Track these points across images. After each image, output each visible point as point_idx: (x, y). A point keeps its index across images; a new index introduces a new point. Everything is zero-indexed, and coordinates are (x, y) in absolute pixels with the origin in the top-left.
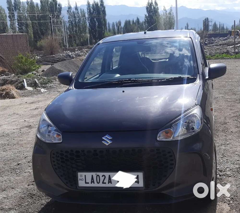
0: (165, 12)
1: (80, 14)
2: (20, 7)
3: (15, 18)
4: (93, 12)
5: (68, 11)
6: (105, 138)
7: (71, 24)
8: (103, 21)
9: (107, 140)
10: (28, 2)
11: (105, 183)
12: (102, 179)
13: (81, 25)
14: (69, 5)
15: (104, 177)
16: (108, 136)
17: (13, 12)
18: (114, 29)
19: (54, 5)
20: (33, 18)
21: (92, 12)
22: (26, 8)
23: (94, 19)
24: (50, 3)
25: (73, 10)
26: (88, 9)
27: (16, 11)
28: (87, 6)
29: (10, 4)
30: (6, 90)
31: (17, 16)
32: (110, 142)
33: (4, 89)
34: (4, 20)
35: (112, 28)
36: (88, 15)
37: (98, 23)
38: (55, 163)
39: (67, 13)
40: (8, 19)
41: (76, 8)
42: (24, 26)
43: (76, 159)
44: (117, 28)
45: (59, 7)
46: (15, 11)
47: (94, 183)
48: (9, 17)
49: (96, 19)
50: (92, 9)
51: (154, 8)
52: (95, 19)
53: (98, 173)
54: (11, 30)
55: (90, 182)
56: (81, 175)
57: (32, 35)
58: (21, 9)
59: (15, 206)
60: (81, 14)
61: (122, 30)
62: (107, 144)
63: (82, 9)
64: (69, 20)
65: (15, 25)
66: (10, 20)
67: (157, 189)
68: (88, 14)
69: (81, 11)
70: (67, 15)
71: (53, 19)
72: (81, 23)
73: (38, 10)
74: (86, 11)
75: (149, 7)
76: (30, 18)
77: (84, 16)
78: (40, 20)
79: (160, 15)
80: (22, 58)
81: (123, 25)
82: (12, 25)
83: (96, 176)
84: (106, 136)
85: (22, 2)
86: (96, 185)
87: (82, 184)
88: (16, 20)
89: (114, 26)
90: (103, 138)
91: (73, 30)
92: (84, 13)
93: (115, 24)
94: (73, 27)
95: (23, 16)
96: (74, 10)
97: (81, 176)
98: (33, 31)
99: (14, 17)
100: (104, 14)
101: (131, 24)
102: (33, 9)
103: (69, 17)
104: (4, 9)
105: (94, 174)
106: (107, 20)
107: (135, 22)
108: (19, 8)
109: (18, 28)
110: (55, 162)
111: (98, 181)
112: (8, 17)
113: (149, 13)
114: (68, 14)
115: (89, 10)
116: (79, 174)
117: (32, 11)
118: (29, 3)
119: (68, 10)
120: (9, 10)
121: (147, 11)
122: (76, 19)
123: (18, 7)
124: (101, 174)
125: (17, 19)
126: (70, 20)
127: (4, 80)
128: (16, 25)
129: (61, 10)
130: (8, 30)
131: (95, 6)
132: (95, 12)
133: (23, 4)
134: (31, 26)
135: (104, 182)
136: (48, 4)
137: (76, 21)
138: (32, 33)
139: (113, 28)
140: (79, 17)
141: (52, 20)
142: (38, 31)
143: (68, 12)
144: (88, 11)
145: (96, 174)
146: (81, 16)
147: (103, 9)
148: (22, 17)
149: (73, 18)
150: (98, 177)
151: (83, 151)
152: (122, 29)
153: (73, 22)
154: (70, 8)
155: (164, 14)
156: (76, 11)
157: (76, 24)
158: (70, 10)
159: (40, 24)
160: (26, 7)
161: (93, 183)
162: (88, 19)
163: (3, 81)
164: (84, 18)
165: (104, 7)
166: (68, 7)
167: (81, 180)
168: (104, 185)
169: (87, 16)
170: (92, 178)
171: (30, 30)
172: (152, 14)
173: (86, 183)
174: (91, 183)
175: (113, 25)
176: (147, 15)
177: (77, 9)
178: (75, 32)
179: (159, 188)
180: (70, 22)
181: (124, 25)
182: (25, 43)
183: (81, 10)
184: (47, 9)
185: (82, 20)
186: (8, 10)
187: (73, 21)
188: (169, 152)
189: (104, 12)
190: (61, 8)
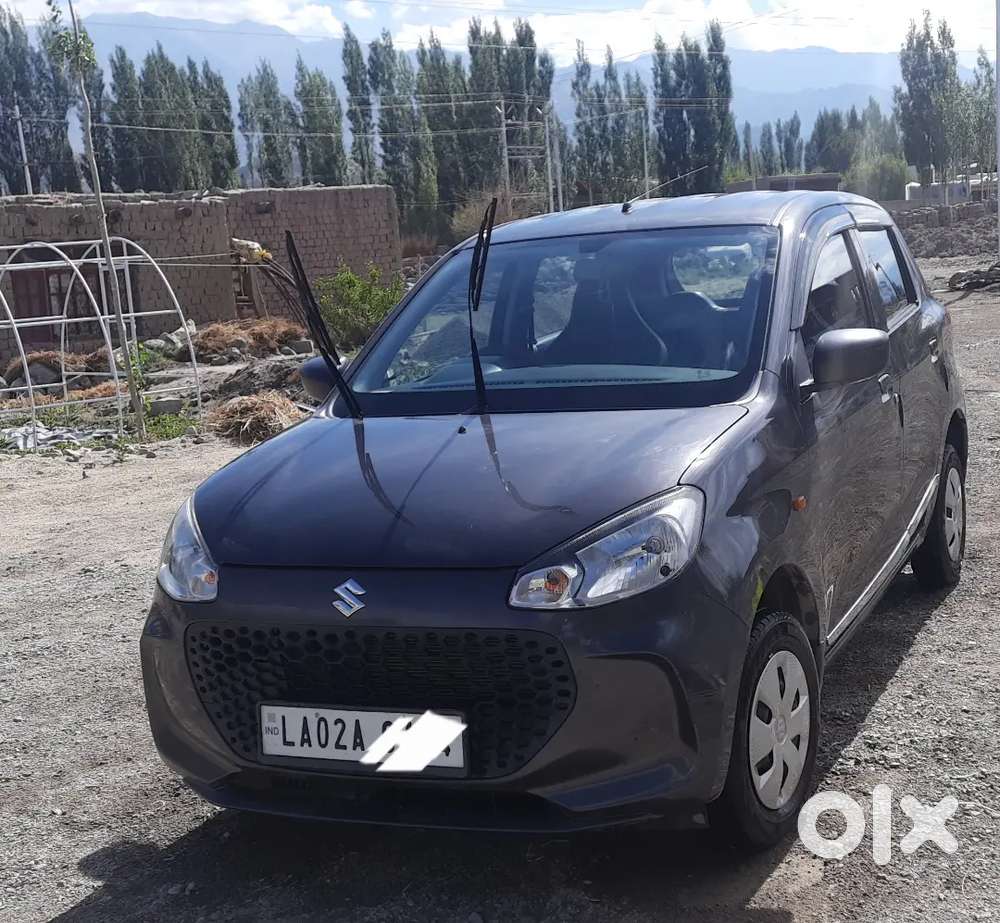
0: (984, 73)
1: (624, 93)
2: (391, 75)
3: (371, 117)
4: (679, 84)
5: (575, 85)
6: (342, 590)
7: (584, 137)
8: (718, 121)
9: (349, 599)
10: (423, 52)
11: (345, 747)
12: (335, 730)
13: (627, 140)
14: (580, 60)
15: (340, 725)
16: (352, 585)
17: (365, 97)
18: (767, 152)
19: (523, 64)
20: (439, 119)
21: (672, 83)
22: (415, 78)
23: (682, 114)
24: (508, 54)
25: (597, 77)
26: (656, 74)
27: (376, 88)
28: (655, 60)
29: (355, 63)
30: (257, 409)
31: (381, 110)
32: (357, 606)
33: (250, 405)
34: (330, 129)
35: (759, 148)
36: (659, 99)
37: (696, 131)
38: (200, 668)
39: (573, 95)
40: (346, 124)
41: (610, 73)
42: (407, 149)
43: (256, 660)
44: (780, 147)
45: (541, 68)
46: (371, 89)
47: (310, 745)
48: (352, 115)
49: (687, 112)
50: (673, 73)
51: (937, 57)
52: (685, 114)
53: (324, 713)
54: (357, 169)
55: (298, 740)
56: (272, 715)
57: (435, 187)
58: (395, 84)
59: (113, 816)
60: (629, 95)
61: (803, 157)
62: (347, 613)
63: (633, 75)
64: (579, 120)
65: (371, 146)
66: (352, 126)
67: (511, 778)
68: (655, 94)
69: (628, 81)
70: (573, 101)
71: (509, 121)
72: (627, 130)
73: (461, 84)
74: (648, 81)
75: (911, 52)
76: (428, 117)
77: (642, 103)
78: (465, 125)
79: (962, 86)
80: (351, 284)
81: (806, 133)
82: (360, 148)
83: (317, 719)
84: (348, 585)
85: (401, 53)
86: (314, 751)
87: (272, 745)
88: (376, 128)
89: (770, 138)
90: (337, 590)
91: (594, 164)
92: (639, 91)
93: (774, 131)
94: (592, 151)
95: (402, 110)
96: (602, 81)
97: (272, 718)
98: (439, 169)
99: (367, 114)
100: (724, 93)
101: (845, 127)
102: (442, 81)
103: (579, 108)
104: (332, 86)
105: (311, 713)
106: (734, 117)
107: (859, 117)
108: (387, 76)
109: (384, 157)
110: (198, 666)
111: (323, 741)
112: (347, 114)
113: (913, 78)
114: (577, 96)
115: (661, 75)
116: (267, 711)
117: (435, 88)
118: (428, 53)
119: (575, 80)
120: (348, 88)
121: (904, 72)
122: (607, 119)
123: (384, 75)
124: (331, 715)
125: (381, 121)
126: (584, 123)
127: (280, 369)
128: (377, 148)
129: (550, 82)
130: (345, 170)
131: (685, 57)
132: (687, 87)
133: (404, 62)
134: (431, 149)
135: (341, 743)
136: (498, 59)
137: (605, 126)
138: (434, 177)
139: (763, 147)
140: (617, 108)
141: (507, 125)
142: (458, 172)
143: (573, 87)
144: (659, 80)
145: (317, 715)
146: (628, 104)
147: (718, 71)
148: (400, 113)
149: (594, 113)
150: (323, 724)
151: (276, 632)
152: (804, 152)
153: (596, 131)
154: (584, 70)
155: (979, 81)
156: (608, 84)
157: (606, 138)
158: (584, 78)
159: (466, 144)
160: (416, 72)
161: (306, 745)
162: (657, 115)
163: (276, 372)
164: (641, 109)
165: (722, 60)
166: (577, 68)
167: (271, 731)
168: (340, 755)
169: (651, 101)
170: (305, 730)
171: (427, 165)
172: (928, 85)
173: (286, 743)
174: (302, 745)
175: (764, 135)
176: (905, 90)
177: (610, 75)
178: (601, 171)
179: (519, 774)
180: (583, 128)
181: (813, 136)
182: (383, 224)
183: (628, 76)
184: (494, 79)
185: (633, 120)
186: (346, 87)
187: (592, 125)
188: (551, 651)
189: (722, 83)
190: (551, 73)
